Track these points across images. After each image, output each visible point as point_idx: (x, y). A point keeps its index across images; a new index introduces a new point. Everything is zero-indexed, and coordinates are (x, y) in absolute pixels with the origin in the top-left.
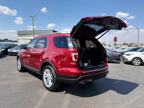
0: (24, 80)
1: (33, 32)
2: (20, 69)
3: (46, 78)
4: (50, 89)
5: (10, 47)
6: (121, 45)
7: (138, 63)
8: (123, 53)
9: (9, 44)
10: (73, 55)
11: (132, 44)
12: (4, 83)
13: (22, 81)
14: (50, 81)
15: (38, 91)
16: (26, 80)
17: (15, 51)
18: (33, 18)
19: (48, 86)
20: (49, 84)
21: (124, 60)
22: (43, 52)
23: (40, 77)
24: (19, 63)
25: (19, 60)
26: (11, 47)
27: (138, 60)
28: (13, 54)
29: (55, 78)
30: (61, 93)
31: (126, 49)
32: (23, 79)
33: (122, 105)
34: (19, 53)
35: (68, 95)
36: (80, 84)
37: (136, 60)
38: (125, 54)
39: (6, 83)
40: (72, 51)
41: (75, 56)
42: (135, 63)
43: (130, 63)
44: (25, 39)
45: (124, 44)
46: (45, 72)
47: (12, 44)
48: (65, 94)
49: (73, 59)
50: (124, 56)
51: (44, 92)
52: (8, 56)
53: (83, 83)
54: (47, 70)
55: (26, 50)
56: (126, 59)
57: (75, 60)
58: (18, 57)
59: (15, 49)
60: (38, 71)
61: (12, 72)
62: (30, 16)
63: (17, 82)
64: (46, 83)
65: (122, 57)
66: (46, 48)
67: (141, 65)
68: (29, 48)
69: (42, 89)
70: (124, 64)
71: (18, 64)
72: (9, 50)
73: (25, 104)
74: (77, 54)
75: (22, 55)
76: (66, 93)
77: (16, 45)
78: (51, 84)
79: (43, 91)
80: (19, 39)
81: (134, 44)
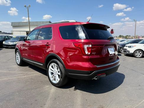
0: (26, 75)
1: (28, 23)
2: (19, 63)
3: (52, 73)
4: (57, 86)
5: (5, 39)
6: (117, 37)
7: (140, 55)
8: (124, 45)
9: (4, 36)
10: (86, 47)
11: (127, 36)
12: (4, 79)
13: (24, 77)
14: (57, 76)
15: (44, 88)
16: (28, 75)
17: (10, 43)
18: (28, 8)
19: (54, 82)
20: (56, 79)
21: (126, 52)
22: (47, 44)
23: (45, 72)
24: (18, 56)
25: (17, 53)
26: (7, 39)
27: (140, 52)
28: (8, 47)
29: (63, 73)
30: (69, 90)
31: (126, 41)
32: (24, 74)
33: (140, 102)
34: (17, 45)
35: (78, 91)
36: (94, 79)
37: (138, 52)
38: (127, 46)
39: (5, 79)
40: (84, 42)
41: (88, 48)
42: (137, 55)
43: (132, 55)
44: (20, 31)
45: (120, 36)
46: (50, 67)
47: (7, 36)
48: (74, 90)
49: (86, 52)
50: (125, 48)
51: (51, 89)
52: (4, 49)
53: (96, 79)
54: (53, 64)
55: (26, 42)
56: (128, 51)
57: (87, 52)
58: (16, 49)
59: (10, 41)
60: (42, 65)
61: (11, 67)
62: (25, 6)
63: (19, 77)
64: (51, 79)
65: (123, 49)
66: (51, 39)
67: (143, 57)
68: (29, 39)
69: (47, 85)
70: (125, 56)
71: (17, 58)
72: (4, 43)
73: (31, 104)
74: (90, 46)
75: (22, 47)
76: (76, 89)
77: (11, 37)
78: (59, 80)
79: (49, 87)
80: (13, 31)
81: (130, 36)
